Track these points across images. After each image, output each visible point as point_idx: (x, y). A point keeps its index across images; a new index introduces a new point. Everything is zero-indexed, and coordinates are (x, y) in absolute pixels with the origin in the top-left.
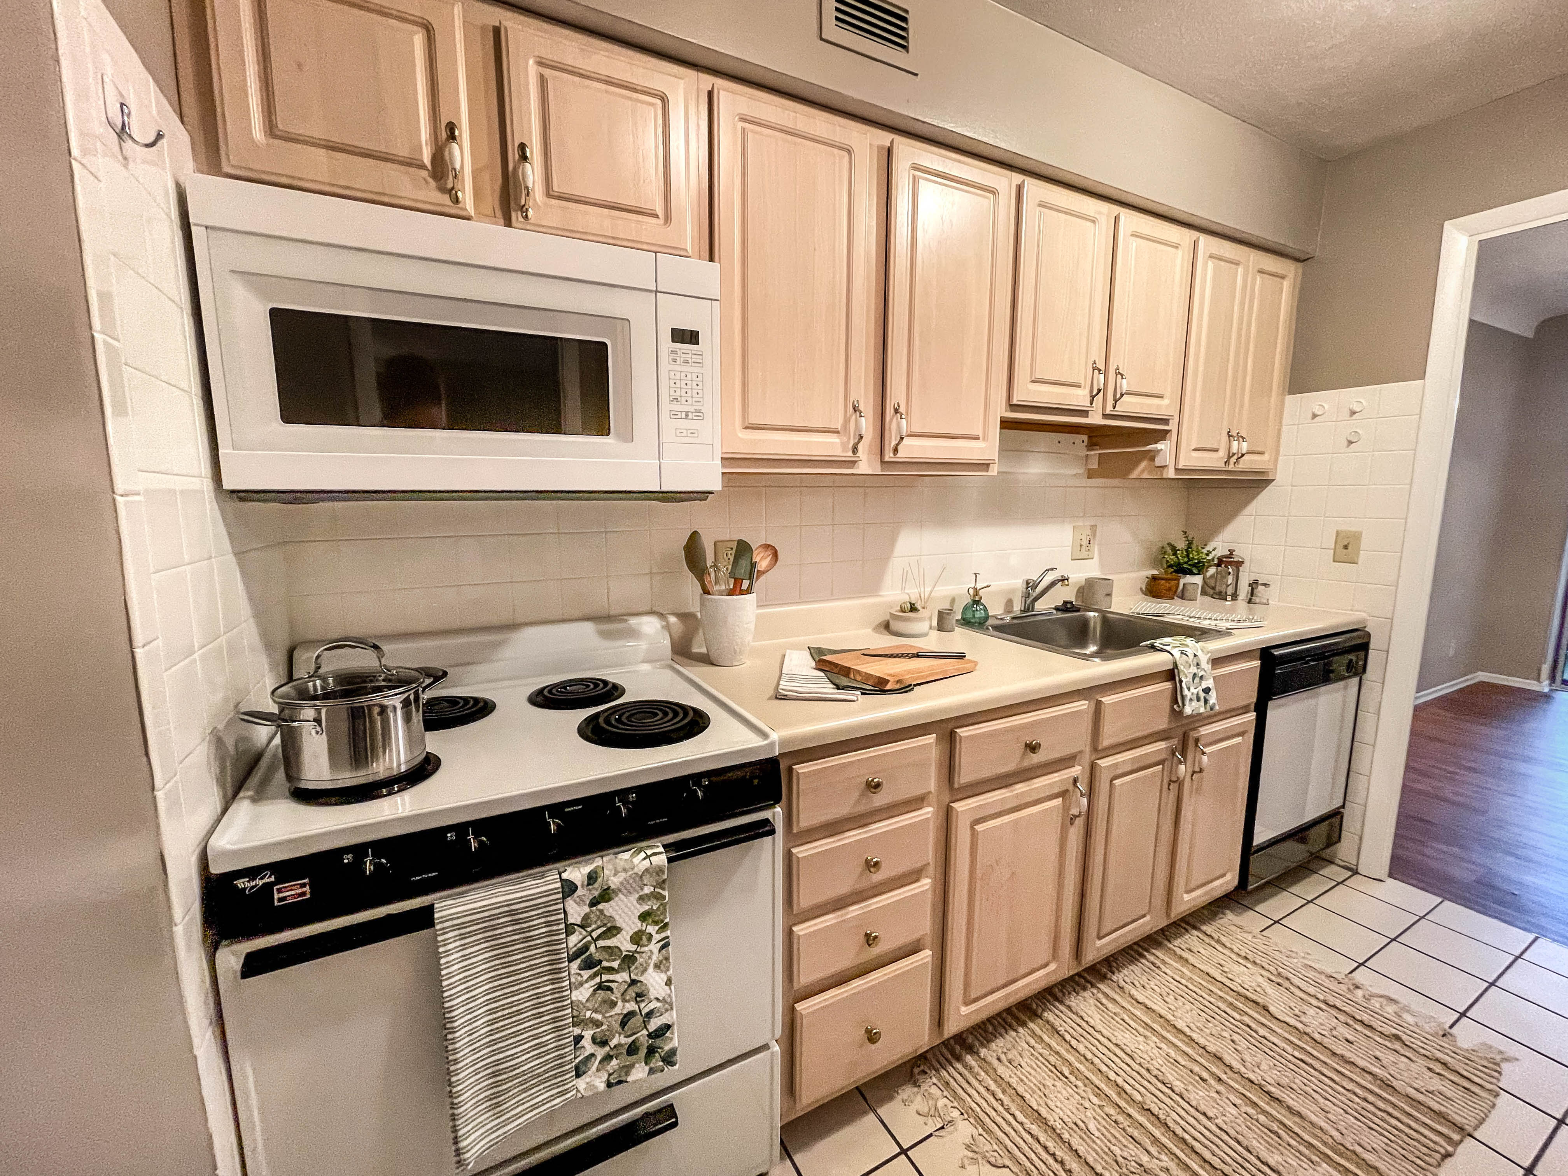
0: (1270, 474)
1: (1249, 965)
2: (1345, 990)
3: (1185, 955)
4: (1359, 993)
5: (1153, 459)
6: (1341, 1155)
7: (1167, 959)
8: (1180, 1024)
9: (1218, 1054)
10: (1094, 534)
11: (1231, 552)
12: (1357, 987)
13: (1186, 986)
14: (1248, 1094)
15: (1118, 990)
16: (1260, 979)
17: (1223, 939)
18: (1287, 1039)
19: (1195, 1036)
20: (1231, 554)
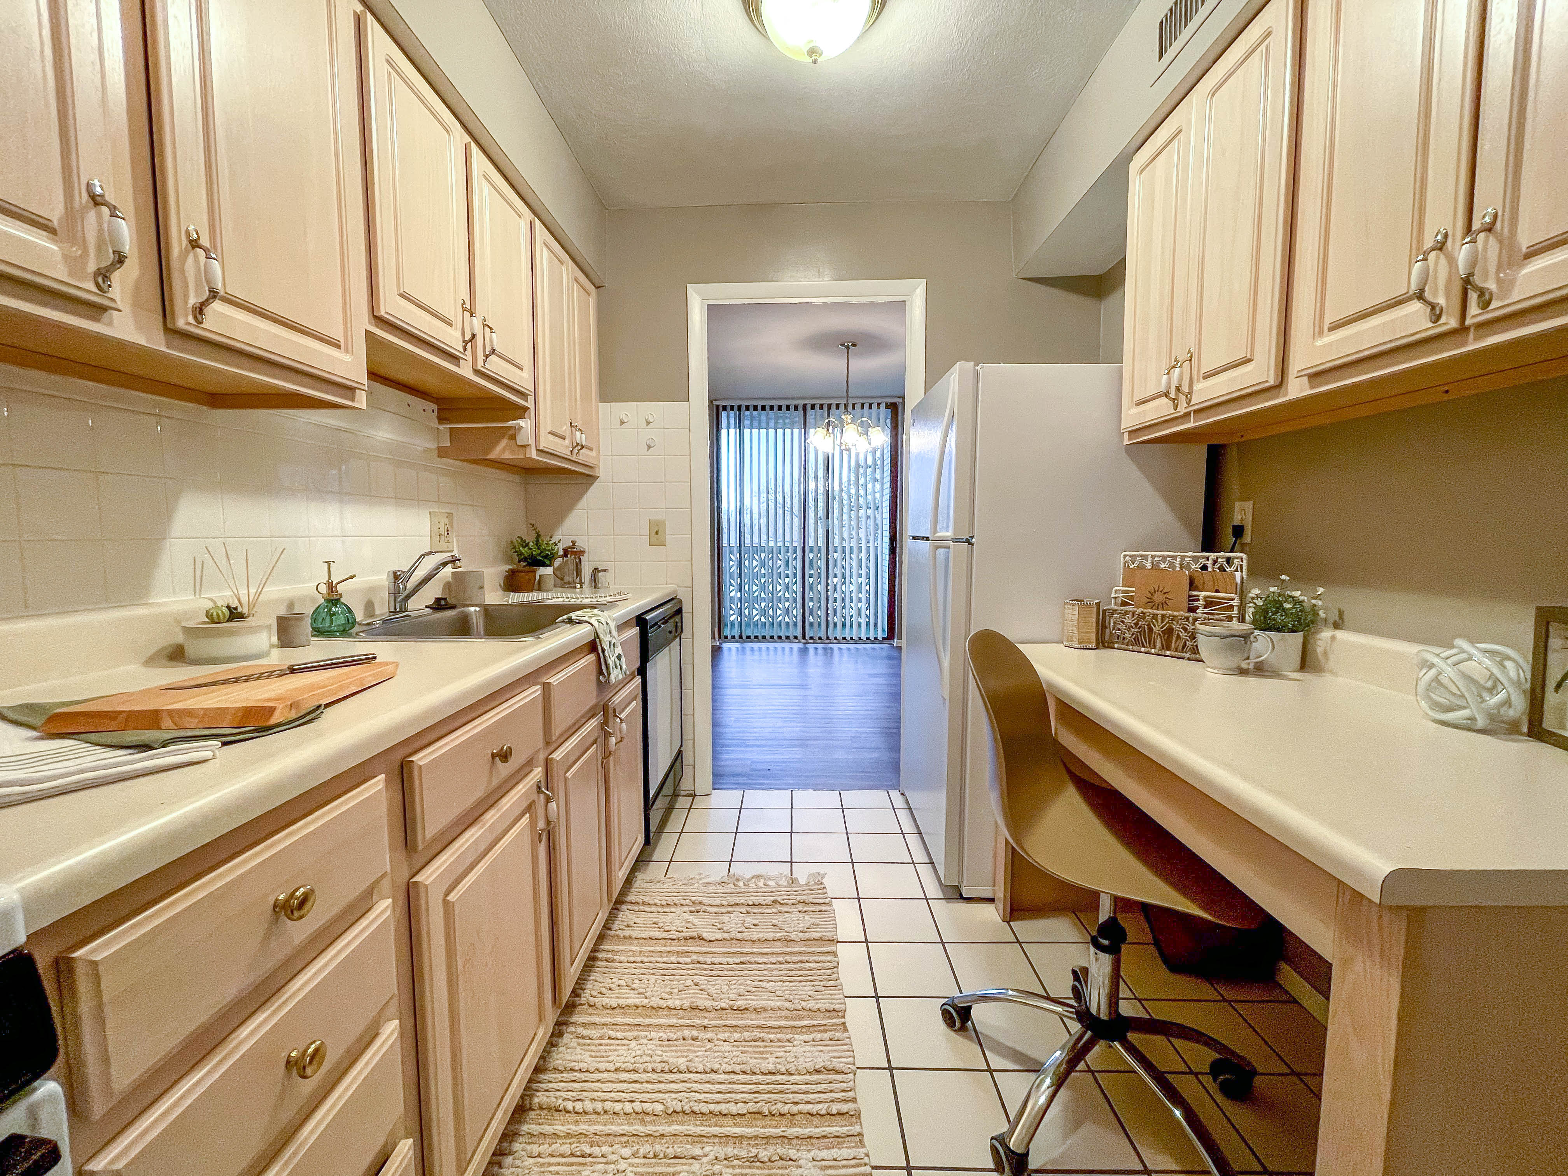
0: (597, 470)
1: (673, 910)
2: (733, 887)
3: (627, 933)
4: (741, 884)
5: (513, 437)
6: (800, 1018)
7: (615, 948)
8: (656, 1002)
9: (694, 1005)
10: (451, 524)
11: (574, 543)
12: (738, 880)
13: (642, 962)
14: (728, 1022)
15: (591, 1010)
16: (686, 916)
17: (646, 899)
18: (725, 953)
19: (670, 1003)
20: (574, 544)
